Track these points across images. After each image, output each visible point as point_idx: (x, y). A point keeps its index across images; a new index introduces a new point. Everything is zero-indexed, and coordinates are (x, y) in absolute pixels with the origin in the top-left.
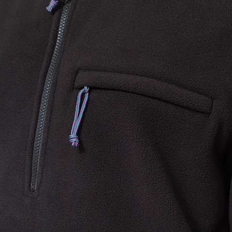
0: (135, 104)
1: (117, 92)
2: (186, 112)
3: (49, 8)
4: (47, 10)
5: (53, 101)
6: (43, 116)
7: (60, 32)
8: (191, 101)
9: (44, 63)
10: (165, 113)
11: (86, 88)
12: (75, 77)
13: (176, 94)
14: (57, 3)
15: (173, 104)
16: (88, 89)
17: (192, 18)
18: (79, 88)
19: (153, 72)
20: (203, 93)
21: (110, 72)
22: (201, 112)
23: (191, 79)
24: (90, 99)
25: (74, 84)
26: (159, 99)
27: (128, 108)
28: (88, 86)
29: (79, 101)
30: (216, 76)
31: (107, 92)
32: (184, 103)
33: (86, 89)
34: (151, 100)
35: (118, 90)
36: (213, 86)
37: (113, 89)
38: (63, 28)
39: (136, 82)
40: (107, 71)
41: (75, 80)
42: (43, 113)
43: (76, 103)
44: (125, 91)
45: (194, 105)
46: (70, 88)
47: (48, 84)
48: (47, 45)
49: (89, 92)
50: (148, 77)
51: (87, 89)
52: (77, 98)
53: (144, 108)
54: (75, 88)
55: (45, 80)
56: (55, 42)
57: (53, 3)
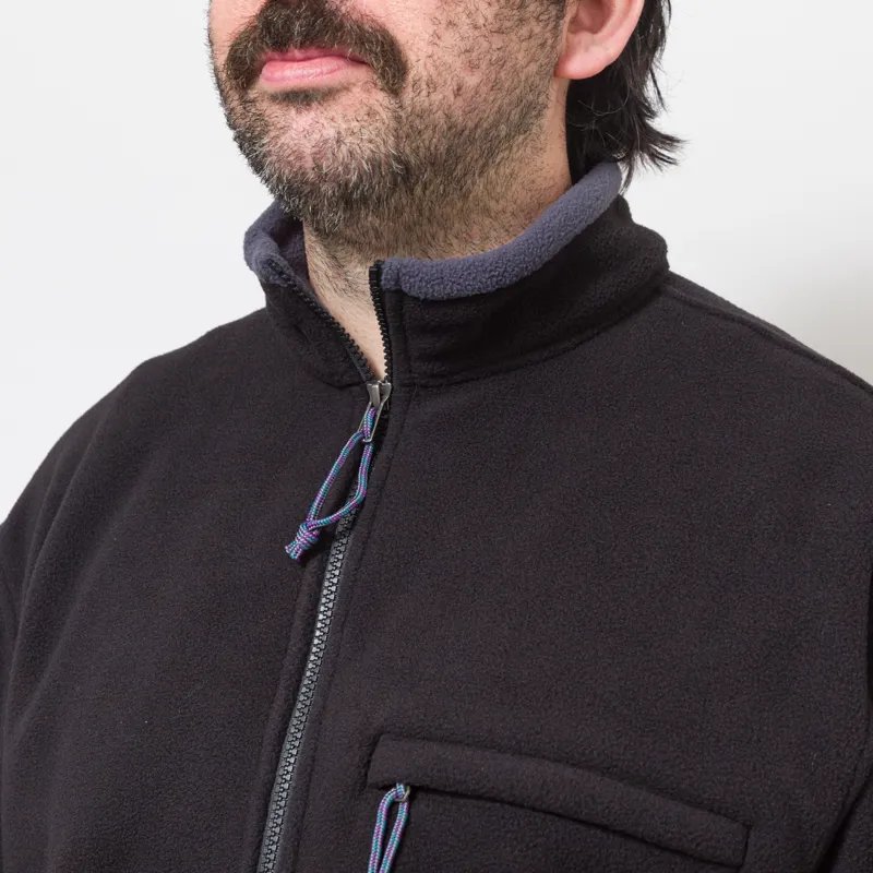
0: (539, 840)
1: (488, 805)
2: (676, 864)
3: (294, 549)
4: (288, 556)
5: (303, 816)
6: (272, 856)
7: (321, 617)
8: (690, 833)
9: (279, 703)
10: (621, 866)
11: (400, 788)
12: (371, 755)
13: (653, 816)
14: (316, 536)
15: (642, 841)
16: (408, 792)
17: (687, 599)
18: (381, 785)
19: (587, 752)
20: (722, 812)
21: (467, 745)
22: (716, 863)
23: (691, 773)
24: (413, 820)
25: (366, 775)
26: (605, 828)
27: (521, 851)
28: (406, 785)
29: (380, 825)
30: (758, 766)
31: (462, 802)
32: (671, 839)
33: (401, 790)
34: (582, 828)
35: (493, 800)
36: (749, 795)
37: (479, 797)
38: (331, 605)
39: (545, 781)
40: (460, 742)
41: (369, 762)
42: (274, 848)
43: (374, 829)
44: (512, 804)
45: (698, 845)
46: (356, 783)
47: (290, 763)
48: (286, 650)
49: (411, 799)
50: (573, 765)
51: (406, 790)
52: (375, 816)
53: (562, 853)
54: (368, 787)
55: (280, 751)
56: (309, 643)
57: (303, 538)
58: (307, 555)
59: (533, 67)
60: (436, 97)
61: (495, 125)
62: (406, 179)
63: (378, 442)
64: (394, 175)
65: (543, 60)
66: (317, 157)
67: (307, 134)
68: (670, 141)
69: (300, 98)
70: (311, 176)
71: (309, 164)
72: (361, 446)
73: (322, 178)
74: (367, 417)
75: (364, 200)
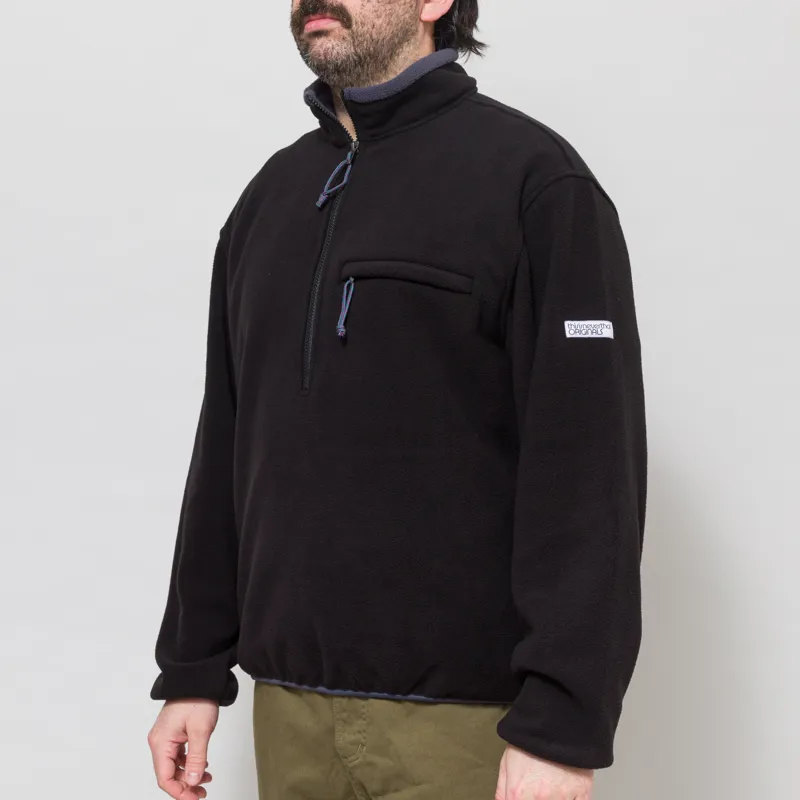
3: (319, 203)
11: (351, 278)
16: (354, 279)
18: (345, 280)
20: (464, 274)
24: (356, 288)
25: (341, 277)
28: (353, 276)
41: (341, 272)
57: (322, 198)
58: (324, 205)
59: (407, 16)
60: (365, 28)
61: (392, 38)
62: (360, 63)
63: (352, 162)
64: (355, 61)
65: (412, 13)
66: (325, 55)
67: (321, 46)
68: (481, 45)
69: (319, 34)
70: (324, 62)
71: (322, 58)
72: (346, 166)
73: (328, 62)
74: (349, 154)
75: (344, 71)
